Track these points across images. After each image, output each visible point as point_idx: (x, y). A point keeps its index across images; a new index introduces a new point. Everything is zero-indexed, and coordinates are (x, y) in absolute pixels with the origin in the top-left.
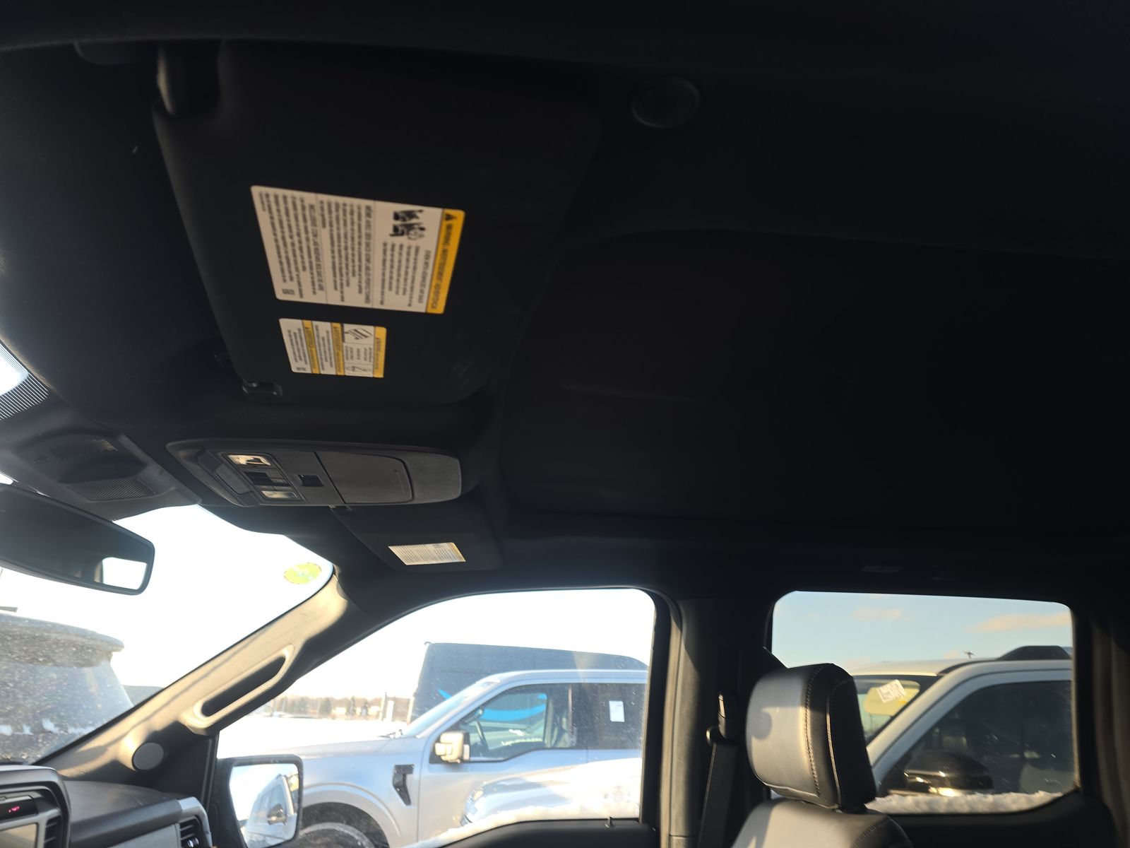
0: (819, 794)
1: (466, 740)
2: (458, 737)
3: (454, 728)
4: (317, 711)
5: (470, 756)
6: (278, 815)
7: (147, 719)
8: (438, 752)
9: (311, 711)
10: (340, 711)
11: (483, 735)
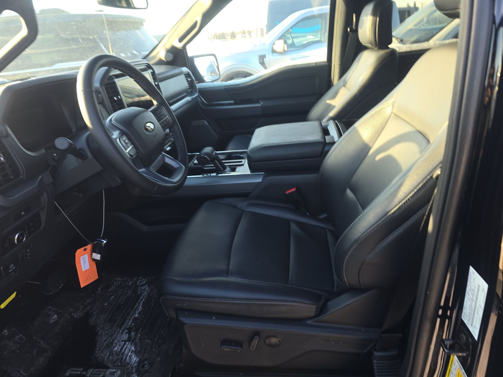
0: (371, 45)
1: (285, 42)
2: (282, 41)
3: (280, 38)
4: (230, 37)
5: (287, 48)
6: (214, 73)
7: (164, 46)
8: (275, 49)
9: (227, 37)
10: (239, 36)
11: (293, 40)
